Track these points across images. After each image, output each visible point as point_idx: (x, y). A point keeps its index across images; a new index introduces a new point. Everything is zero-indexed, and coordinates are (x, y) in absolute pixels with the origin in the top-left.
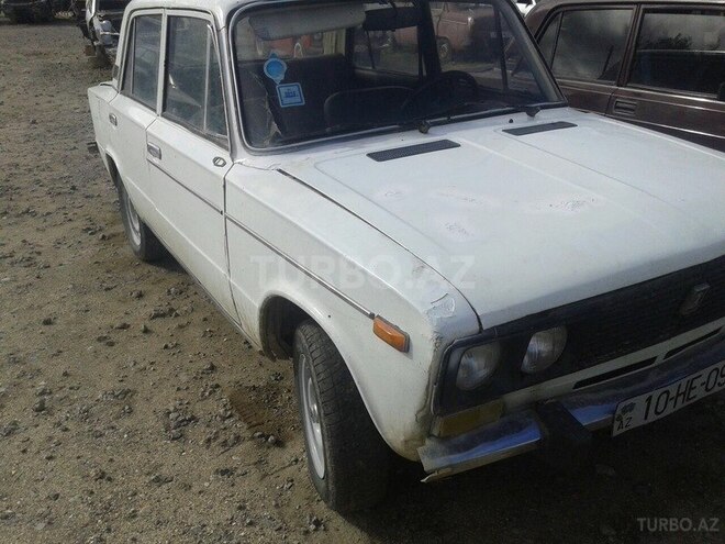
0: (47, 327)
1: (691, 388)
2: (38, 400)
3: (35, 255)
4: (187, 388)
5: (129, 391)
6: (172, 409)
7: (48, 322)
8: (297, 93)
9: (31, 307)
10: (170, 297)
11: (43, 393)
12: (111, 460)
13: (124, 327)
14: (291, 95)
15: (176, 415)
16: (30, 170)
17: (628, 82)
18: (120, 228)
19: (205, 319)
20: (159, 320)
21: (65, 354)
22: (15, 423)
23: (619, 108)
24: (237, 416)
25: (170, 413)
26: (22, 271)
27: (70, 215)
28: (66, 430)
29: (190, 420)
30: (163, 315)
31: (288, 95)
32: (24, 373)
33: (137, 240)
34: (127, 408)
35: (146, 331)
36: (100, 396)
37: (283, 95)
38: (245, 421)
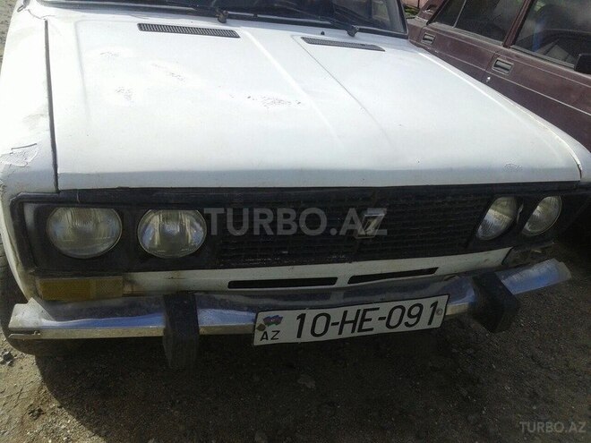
1: (363, 320)
17: (514, 43)
23: (499, 66)
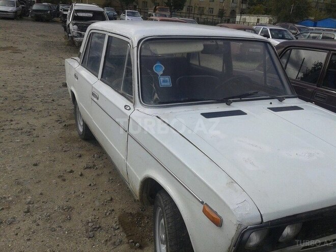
0: (35, 167)
2: (26, 206)
3: (32, 130)
4: (99, 209)
5: (71, 207)
6: (90, 220)
7: (35, 165)
8: (168, 81)
9: (28, 156)
10: (94, 159)
11: (29, 203)
12: (58, 245)
13: (71, 172)
14: (165, 82)
15: (92, 224)
16: (34, 90)
18: (73, 122)
19: (110, 173)
20: (88, 170)
21: (42, 183)
22: (14, 218)
24: (121, 229)
25: (89, 222)
26: (26, 138)
27: (50, 113)
28: (38, 225)
29: (98, 228)
30: (90, 168)
31: (164, 81)
32: (22, 191)
33: (81, 130)
34: (68, 217)
35: (81, 175)
36: (56, 208)
37: (162, 81)
38: (125, 232)
